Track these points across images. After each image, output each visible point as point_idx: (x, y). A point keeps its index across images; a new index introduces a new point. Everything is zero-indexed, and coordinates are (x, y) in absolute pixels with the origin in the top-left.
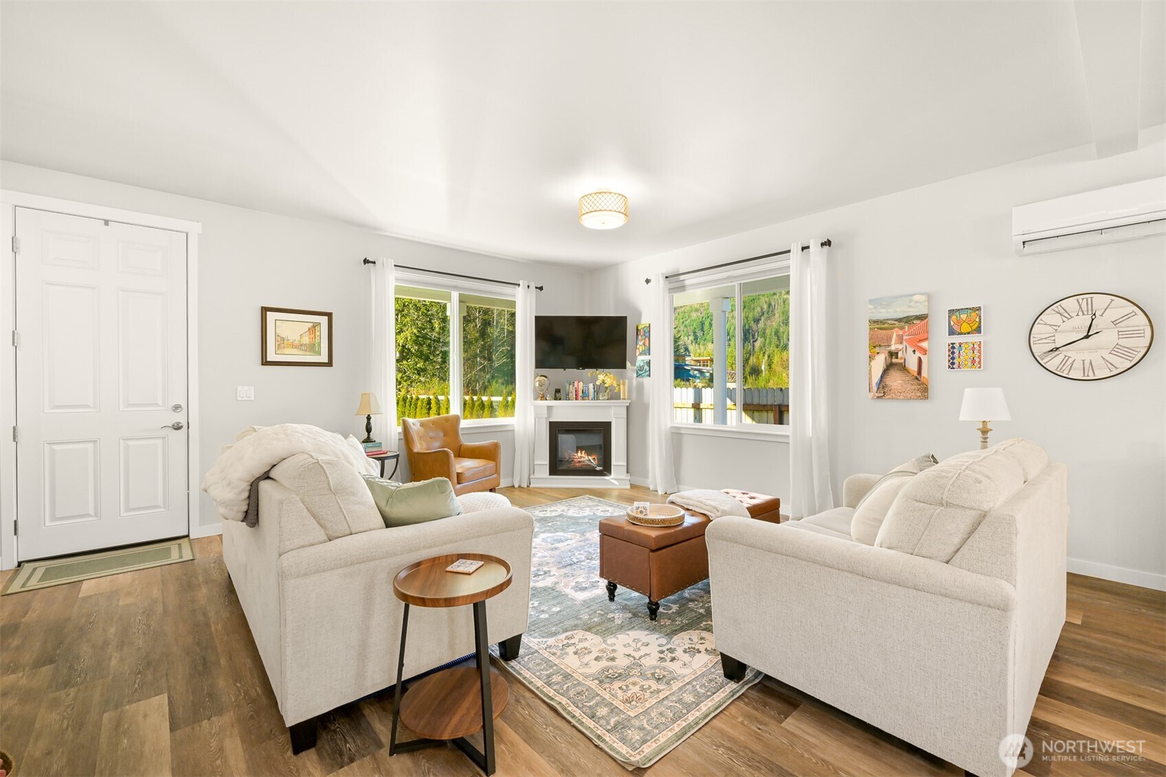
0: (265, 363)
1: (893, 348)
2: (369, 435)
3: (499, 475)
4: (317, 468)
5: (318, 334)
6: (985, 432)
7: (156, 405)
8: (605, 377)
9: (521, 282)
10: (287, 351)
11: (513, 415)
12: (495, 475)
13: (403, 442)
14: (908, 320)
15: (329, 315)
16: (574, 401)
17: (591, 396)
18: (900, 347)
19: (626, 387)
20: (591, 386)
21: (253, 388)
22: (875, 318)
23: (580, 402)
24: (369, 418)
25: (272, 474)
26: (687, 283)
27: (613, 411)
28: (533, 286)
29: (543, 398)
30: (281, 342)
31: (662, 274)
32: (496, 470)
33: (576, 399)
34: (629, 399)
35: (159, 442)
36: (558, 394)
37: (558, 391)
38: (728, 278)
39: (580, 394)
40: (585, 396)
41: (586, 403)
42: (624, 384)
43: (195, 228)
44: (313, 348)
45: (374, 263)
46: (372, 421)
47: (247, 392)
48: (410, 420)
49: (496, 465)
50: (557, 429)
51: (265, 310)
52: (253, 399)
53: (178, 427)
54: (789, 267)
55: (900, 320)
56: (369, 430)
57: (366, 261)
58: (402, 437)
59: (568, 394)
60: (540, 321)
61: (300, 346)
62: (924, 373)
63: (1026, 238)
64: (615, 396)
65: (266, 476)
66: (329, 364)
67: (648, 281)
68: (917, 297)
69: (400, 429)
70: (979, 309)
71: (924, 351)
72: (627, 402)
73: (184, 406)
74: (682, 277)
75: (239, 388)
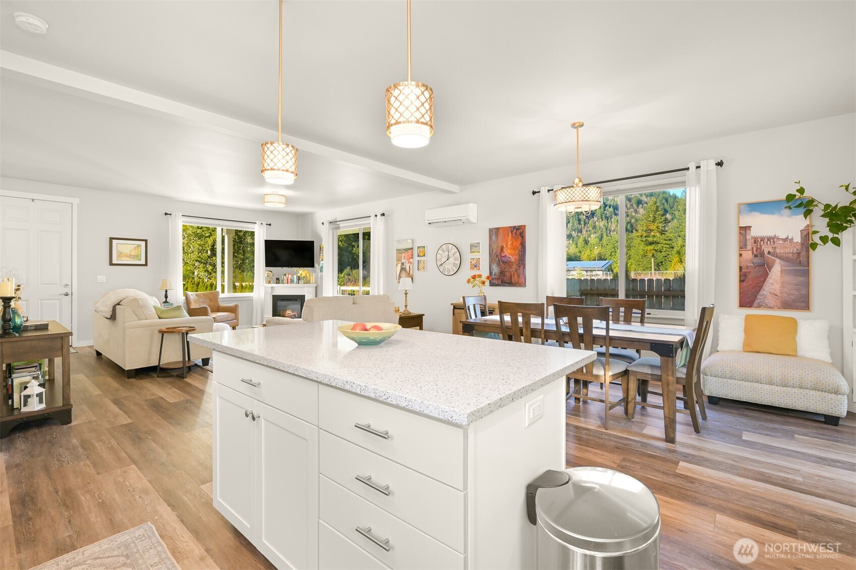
0: (111, 264)
1: (403, 261)
2: (166, 300)
3: (238, 320)
4: (136, 300)
5: (140, 250)
6: (406, 294)
7: (56, 284)
8: (302, 272)
9: (257, 222)
10: (123, 259)
11: (252, 292)
12: (235, 321)
13: (185, 304)
14: (406, 250)
15: (146, 241)
16: (286, 284)
17: (295, 282)
18: (405, 261)
19: (314, 278)
20: (295, 276)
21: (105, 277)
22: (398, 248)
23: (289, 285)
24: (166, 291)
25: (121, 303)
26: (341, 225)
27: (306, 289)
28: (264, 224)
29: (269, 282)
30: (120, 254)
31: (328, 221)
32: (236, 317)
33: (287, 283)
34: (316, 283)
35: (58, 301)
36: (278, 281)
37: (278, 279)
38: (355, 225)
39: (289, 281)
40: (292, 281)
41: (292, 285)
42: (312, 276)
43: (76, 201)
44: (138, 257)
45: (171, 214)
46: (168, 293)
47: (102, 278)
48: (190, 293)
49: (236, 315)
50: (277, 299)
51: (111, 239)
52: (105, 282)
53: (67, 295)
54: (370, 223)
55: (404, 250)
56: (166, 297)
57: (166, 214)
58: (185, 302)
59: (283, 281)
60: (267, 242)
61: (130, 256)
62: (411, 272)
63: (430, 222)
64: (308, 282)
65: (118, 304)
66: (146, 265)
67: (323, 223)
68: (409, 240)
69: (184, 298)
70: (424, 247)
71: (411, 263)
72: (315, 285)
73: (70, 285)
74: (338, 223)
75: (98, 276)
